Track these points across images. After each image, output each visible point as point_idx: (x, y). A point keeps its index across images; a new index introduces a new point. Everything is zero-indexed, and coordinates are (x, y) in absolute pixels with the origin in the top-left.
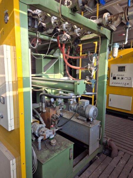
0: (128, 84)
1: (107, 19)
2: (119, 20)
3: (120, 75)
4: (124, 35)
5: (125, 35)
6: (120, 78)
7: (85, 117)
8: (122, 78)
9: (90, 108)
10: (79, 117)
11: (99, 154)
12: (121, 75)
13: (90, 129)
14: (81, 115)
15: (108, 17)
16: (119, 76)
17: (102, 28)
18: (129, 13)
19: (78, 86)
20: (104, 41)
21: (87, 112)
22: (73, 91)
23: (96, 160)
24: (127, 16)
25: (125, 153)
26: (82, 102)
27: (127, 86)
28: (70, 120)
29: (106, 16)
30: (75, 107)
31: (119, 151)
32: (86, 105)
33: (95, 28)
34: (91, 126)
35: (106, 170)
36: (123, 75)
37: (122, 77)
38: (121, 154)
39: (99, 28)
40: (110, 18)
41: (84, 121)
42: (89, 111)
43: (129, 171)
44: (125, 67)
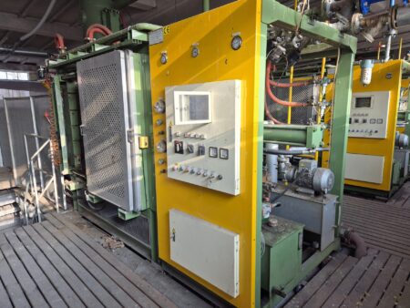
0: (376, 132)
1: (358, 23)
2: (379, 26)
3: (359, 115)
4: (384, 46)
5: (386, 47)
6: (360, 120)
7: (312, 188)
8: (364, 121)
9: (321, 174)
10: (300, 189)
11: (333, 253)
12: (363, 115)
13: (324, 207)
14: (305, 185)
15: (360, 20)
16: (357, 118)
17: (346, 36)
18: (399, 17)
19: (314, 134)
20: (346, 56)
21: (316, 180)
22: (304, 143)
23: (329, 261)
24: (395, 22)
25: (379, 252)
26: (305, 163)
27: (374, 136)
28: (283, 194)
29: (357, 19)
30: (292, 172)
31: (368, 248)
32: (312, 168)
33: (335, 38)
34: (324, 202)
35: (352, 273)
36: (367, 115)
37: (365, 118)
38: (372, 253)
39: (342, 37)
40: (363, 22)
41: (308, 194)
42: (320, 178)
43: (391, 275)
44: (370, 98)
